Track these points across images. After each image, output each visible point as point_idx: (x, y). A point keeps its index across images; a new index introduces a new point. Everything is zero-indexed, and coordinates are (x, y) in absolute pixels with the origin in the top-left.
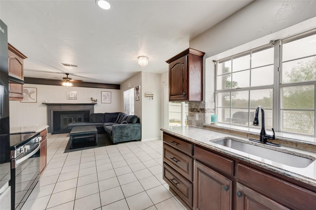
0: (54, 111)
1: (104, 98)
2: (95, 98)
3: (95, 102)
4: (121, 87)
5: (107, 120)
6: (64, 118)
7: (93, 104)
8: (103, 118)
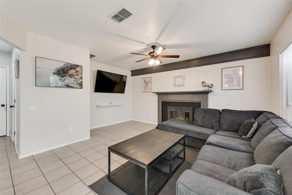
0: (162, 102)
1: (227, 80)
2: (208, 83)
3: (210, 89)
4: (272, 50)
5: (225, 126)
6: (171, 110)
7: (206, 93)
8: (218, 119)
